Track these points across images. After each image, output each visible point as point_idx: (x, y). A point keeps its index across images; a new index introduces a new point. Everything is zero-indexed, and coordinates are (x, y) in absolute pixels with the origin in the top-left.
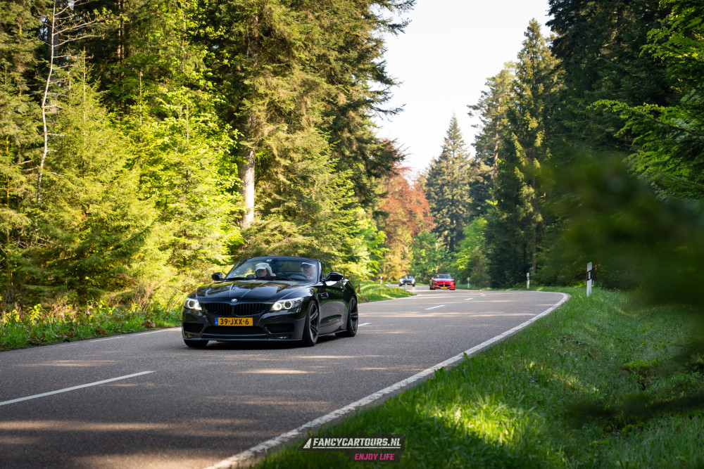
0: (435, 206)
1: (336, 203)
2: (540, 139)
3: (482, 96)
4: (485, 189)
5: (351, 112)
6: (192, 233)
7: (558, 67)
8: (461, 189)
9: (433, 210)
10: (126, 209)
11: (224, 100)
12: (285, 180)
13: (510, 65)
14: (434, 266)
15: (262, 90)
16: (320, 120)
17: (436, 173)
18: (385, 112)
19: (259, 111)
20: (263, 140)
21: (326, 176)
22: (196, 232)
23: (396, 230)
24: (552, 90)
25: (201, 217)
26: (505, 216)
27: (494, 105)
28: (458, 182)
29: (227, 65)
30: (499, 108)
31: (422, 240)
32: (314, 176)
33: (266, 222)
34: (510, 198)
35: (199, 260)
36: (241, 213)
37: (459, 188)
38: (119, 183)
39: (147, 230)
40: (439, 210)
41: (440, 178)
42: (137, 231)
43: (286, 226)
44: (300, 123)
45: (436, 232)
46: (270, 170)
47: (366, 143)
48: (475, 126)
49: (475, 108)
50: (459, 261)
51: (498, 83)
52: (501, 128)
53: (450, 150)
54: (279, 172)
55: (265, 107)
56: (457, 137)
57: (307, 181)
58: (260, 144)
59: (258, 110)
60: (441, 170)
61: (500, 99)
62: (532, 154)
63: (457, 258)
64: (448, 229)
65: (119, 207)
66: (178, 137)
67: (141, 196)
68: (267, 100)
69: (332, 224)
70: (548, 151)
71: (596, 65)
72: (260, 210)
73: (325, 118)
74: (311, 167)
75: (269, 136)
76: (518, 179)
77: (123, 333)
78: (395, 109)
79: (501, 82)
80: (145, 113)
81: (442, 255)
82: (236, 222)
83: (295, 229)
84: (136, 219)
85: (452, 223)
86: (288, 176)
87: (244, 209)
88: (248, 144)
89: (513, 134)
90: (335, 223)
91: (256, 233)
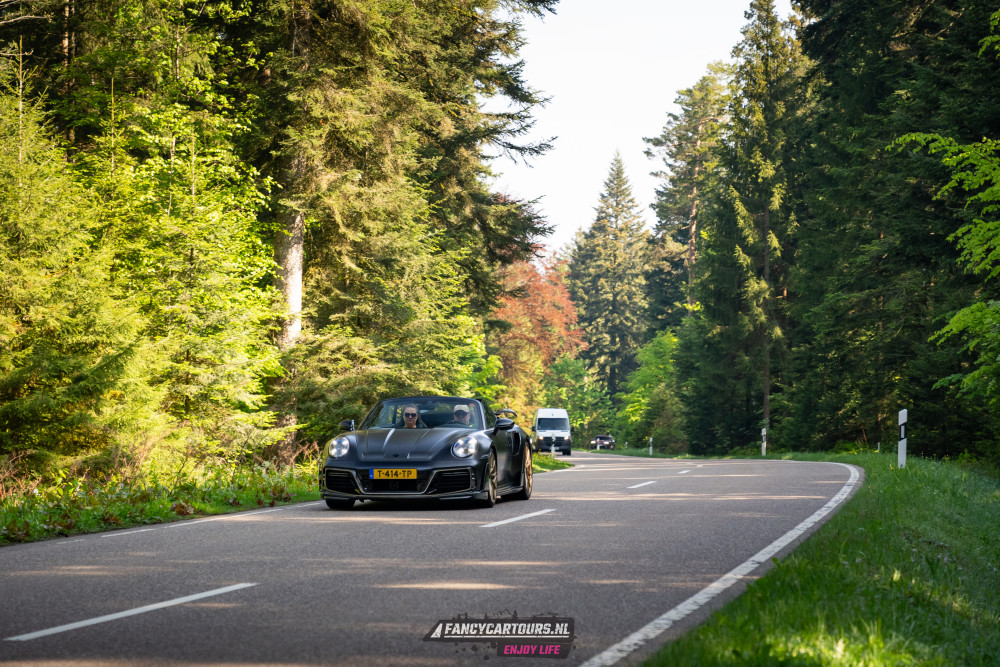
0: (584, 313)
1: (440, 307)
2: (778, 196)
3: (669, 123)
4: (673, 283)
5: (462, 150)
6: (200, 356)
7: (812, 74)
8: (629, 284)
9: (582, 319)
10: (93, 314)
11: (249, 126)
12: (354, 267)
13: (718, 68)
14: (581, 417)
15: (317, 112)
16: (413, 163)
17: (585, 254)
18: (521, 150)
19: (313, 147)
20: (319, 197)
21: (425, 259)
22: (206, 355)
23: (516, 354)
24: (799, 113)
25: (216, 329)
26: (717, 330)
27: (690, 138)
28: (624, 271)
29: (254, 68)
30: (699, 142)
31: (560, 371)
32: (404, 260)
33: (323, 338)
34: (725, 299)
35: (212, 401)
36: (280, 322)
37: (626, 281)
38: (79, 270)
39: (128, 351)
40: (590, 320)
41: (594, 264)
42: (112, 352)
43: (357, 344)
44: (380, 168)
45: (585, 359)
46: (329, 249)
47: (489, 203)
48: (656, 175)
49: (657, 143)
50: (629, 409)
51: (696, 102)
52: (701, 178)
53: (611, 216)
54: (344, 252)
55: (323, 141)
56: (622, 193)
57: (392, 269)
58: (313, 205)
59: (311, 145)
60: (594, 251)
61: (700, 128)
62: (764, 223)
63: (627, 403)
64: (606, 354)
65: (81, 311)
66: (176, 191)
67: (118, 292)
68: (327, 128)
69: (432, 342)
70: (793, 217)
71: (882, 71)
72: (311, 318)
73: (424, 160)
74: (398, 244)
75: (329, 190)
76: (741, 266)
77: (145, 523)
78: (537, 144)
79: (702, 98)
80: (119, 150)
81: (595, 398)
82: (270, 338)
83: (372, 350)
84: (109, 331)
85: (613, 342)
86: (357, 258)
87: (285, 315)
88: (292, 204)
89: (731, 188)
90: (438, 340)
91: (306, 356)
